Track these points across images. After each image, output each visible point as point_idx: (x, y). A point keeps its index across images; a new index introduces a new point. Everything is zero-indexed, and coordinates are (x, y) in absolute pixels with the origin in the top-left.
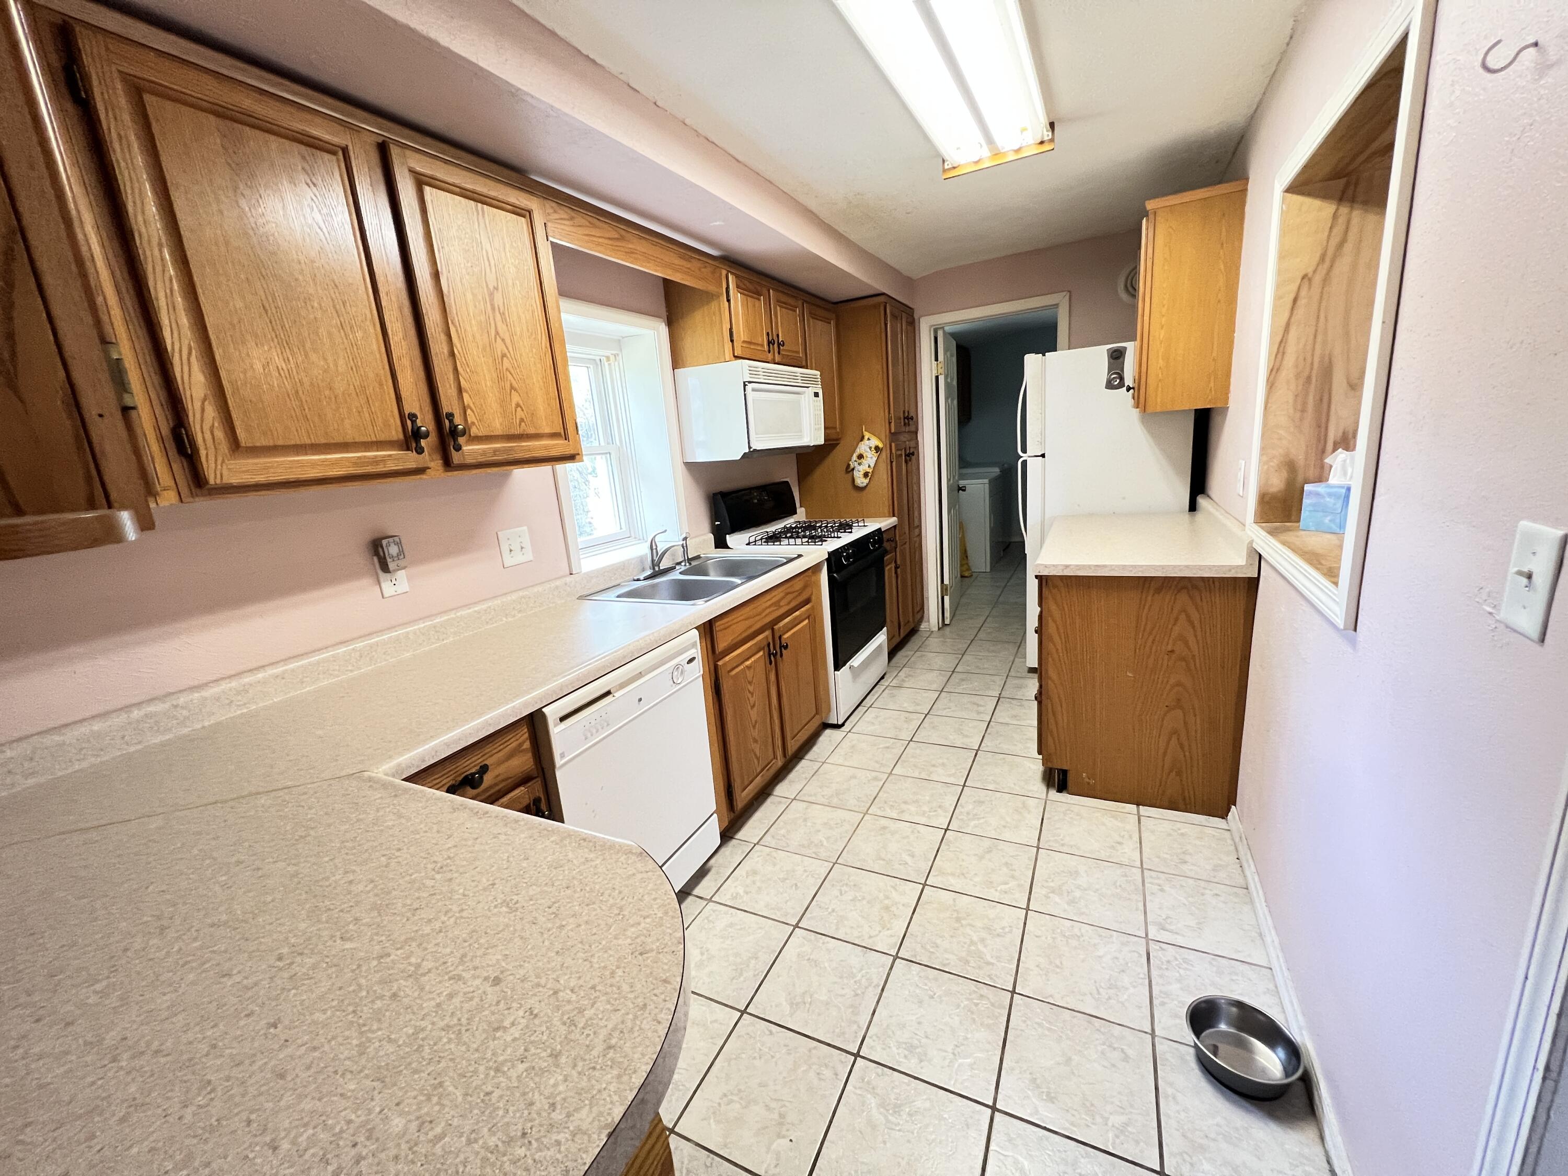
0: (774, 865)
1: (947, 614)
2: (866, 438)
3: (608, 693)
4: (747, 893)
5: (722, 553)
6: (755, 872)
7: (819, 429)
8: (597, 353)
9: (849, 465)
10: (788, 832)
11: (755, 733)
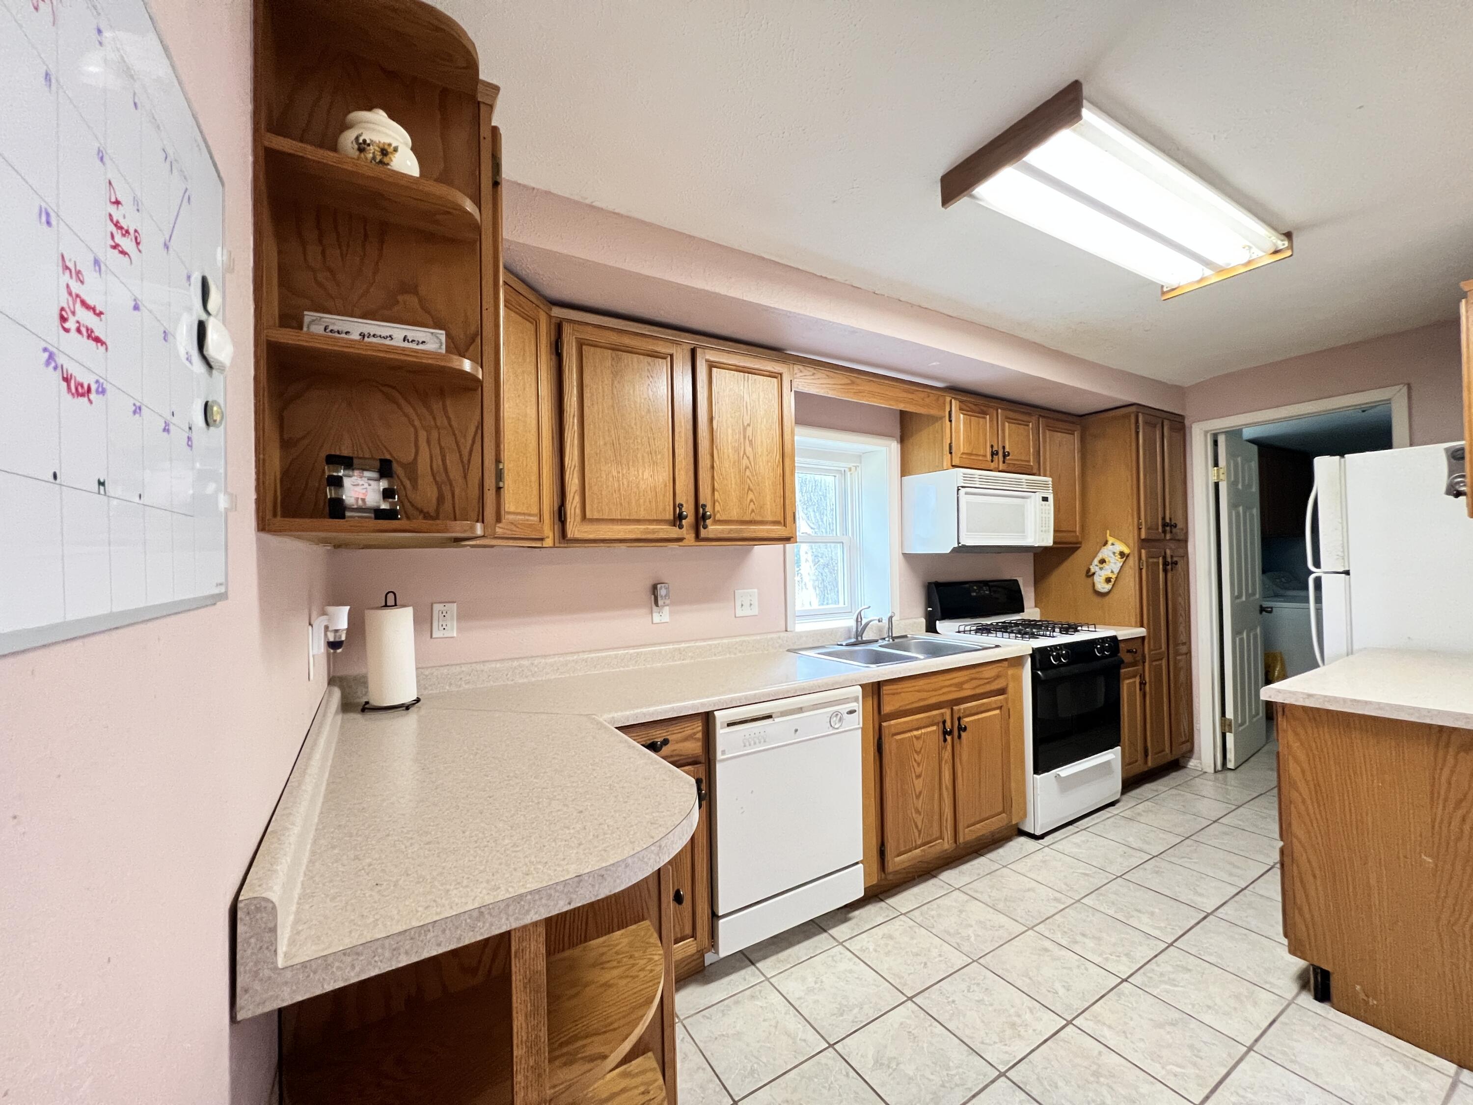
0: (912, 938)
1: (1231, 755)
2: (1110, 542)
3: (769, 717)
4: (876, 951)
5: (931, 637)
6: (891, 937)
7: (1047, 531)
8: (842, 465)
9: (1089, 570)
10: (939, 915)
11: (919, 804)
